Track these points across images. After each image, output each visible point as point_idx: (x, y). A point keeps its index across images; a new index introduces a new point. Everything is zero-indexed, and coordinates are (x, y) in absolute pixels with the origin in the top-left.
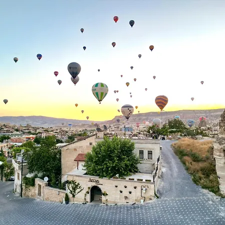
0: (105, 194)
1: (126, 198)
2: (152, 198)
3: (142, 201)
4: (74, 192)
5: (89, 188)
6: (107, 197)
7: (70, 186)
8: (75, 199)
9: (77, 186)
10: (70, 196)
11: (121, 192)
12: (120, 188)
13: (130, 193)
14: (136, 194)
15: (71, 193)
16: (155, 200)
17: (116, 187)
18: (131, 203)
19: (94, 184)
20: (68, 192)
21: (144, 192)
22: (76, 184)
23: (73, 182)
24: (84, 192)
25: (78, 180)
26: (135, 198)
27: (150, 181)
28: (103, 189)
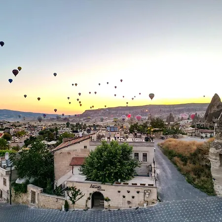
0: (108, 200)
1: (129, 202)
2: (155, 202)
3: (145, 205)
4: (75, 198)
5: (90, 194)
6: (110, 203)
7: (70, 193)
8: (75, 205)
9: (78, 192)
10: (70, 202)
11: (124, 197)
12: (122, 194)
13: (133, 197)
14: (140, 198)
15: (71, 200)
16: (157, 203)
17: (119, 192)
18: (134, 207)
19: (95, 190)
20: (68, 198)
21: (147, 196)
22: (77, 190)
23: (73, 188)
24: (85, 198)
25: (78, 187)
26: (138, 203)
27: (153, 185)
28: (105, 194)
